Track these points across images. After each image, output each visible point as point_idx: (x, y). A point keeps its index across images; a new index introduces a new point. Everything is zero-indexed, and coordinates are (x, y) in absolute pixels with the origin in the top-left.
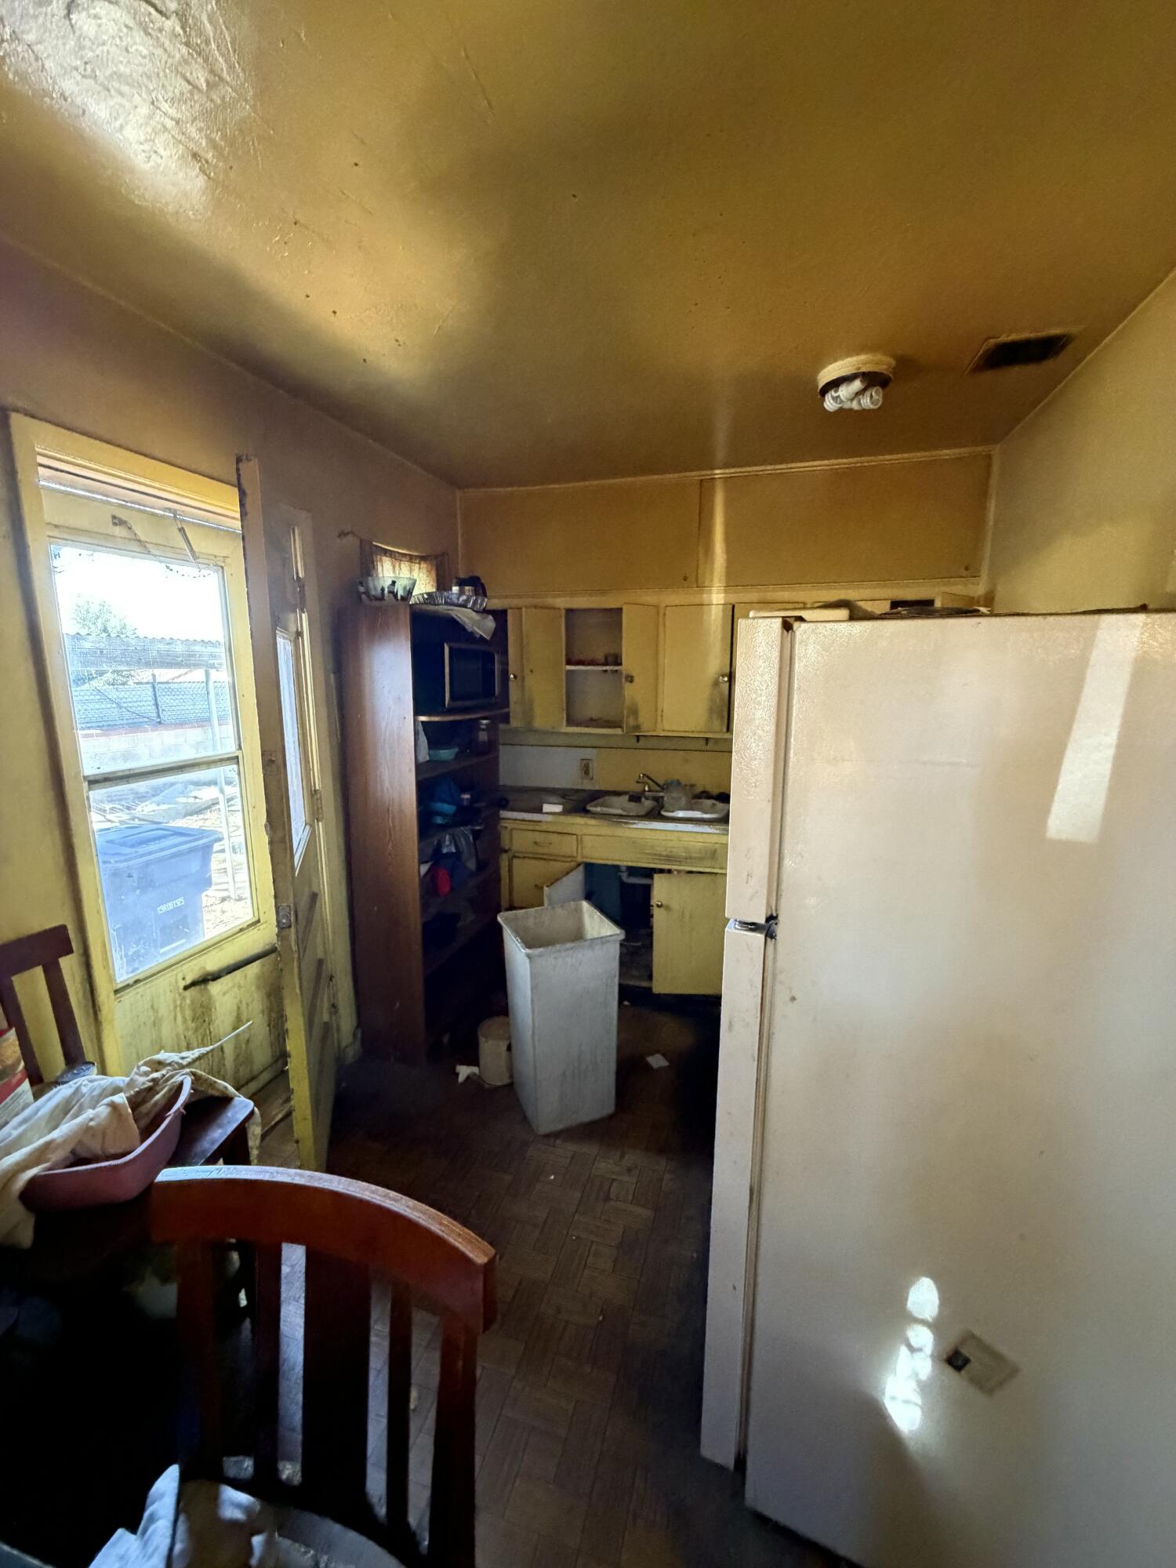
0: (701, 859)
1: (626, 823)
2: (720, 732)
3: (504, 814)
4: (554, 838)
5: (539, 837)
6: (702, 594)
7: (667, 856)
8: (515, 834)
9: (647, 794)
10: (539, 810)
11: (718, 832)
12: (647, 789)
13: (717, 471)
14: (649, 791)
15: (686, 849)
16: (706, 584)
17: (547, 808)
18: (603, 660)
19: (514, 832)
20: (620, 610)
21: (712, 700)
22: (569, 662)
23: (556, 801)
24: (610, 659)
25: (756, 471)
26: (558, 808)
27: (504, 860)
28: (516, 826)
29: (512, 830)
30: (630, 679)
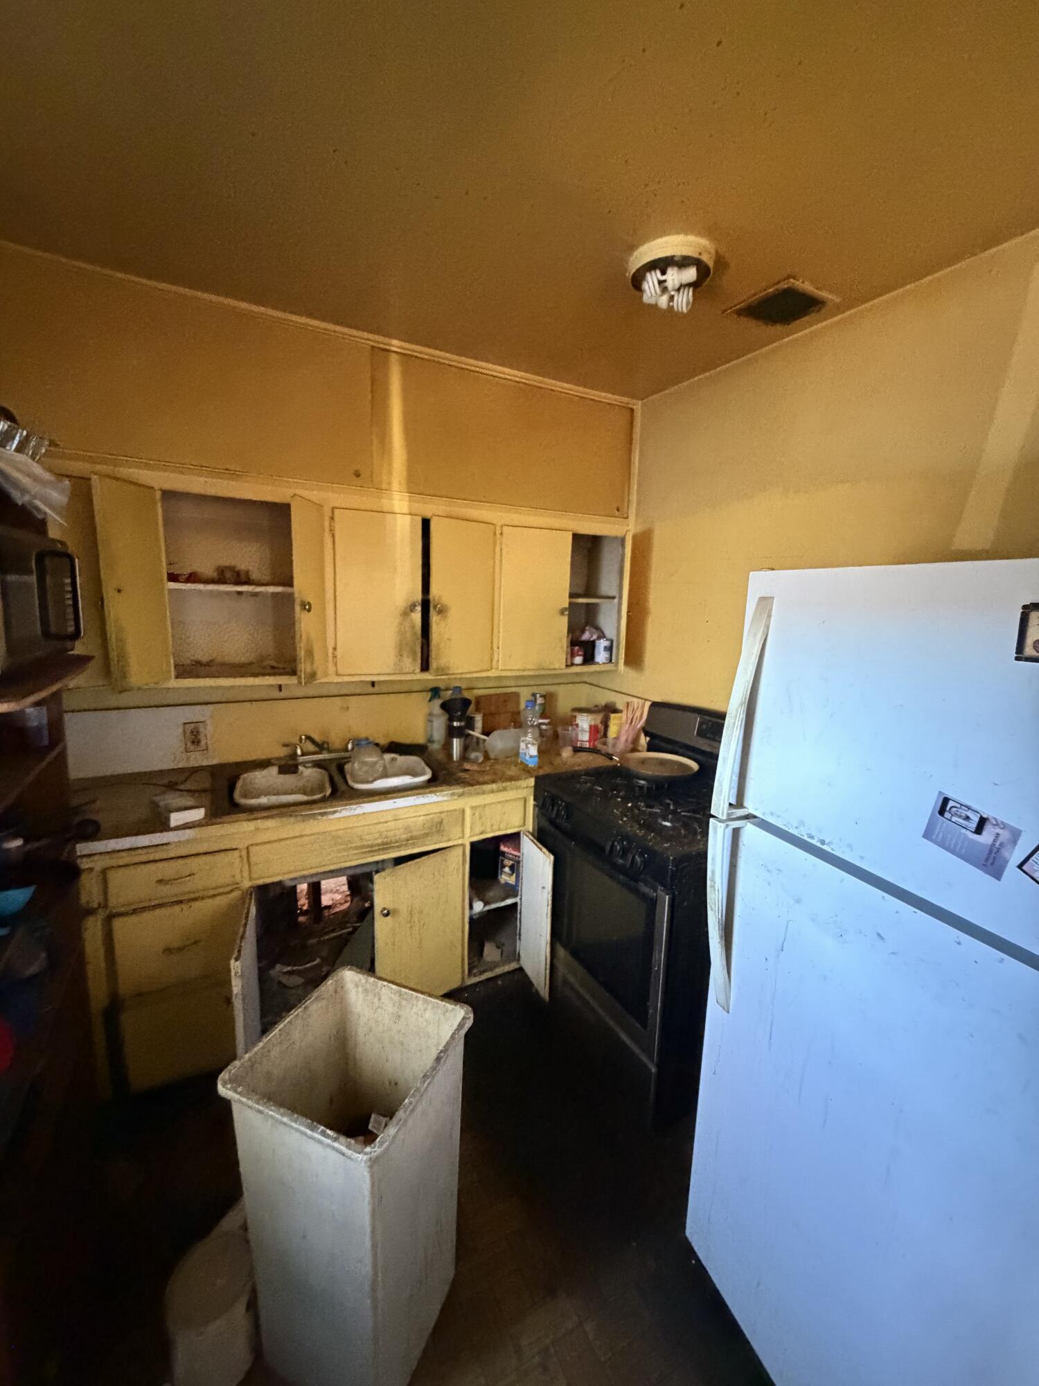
0: (426, 835)
1: (323, 814)
2: (413, 673)
3: (82, 848)
4: (194, 864)
5: (168, 870)
6: (382, 498)
7: (383, 844)
8: (115, 878)
9: (301, 759)
10: (164, 826)
11: (445, 798)
12: (299, 752)
13: (395, 342)
14: (303, 754)
15: (407, 828)
16: (384, 486)
17: (176, 819)
18: (215, 575)
19: (112, 875)
20: (287, 507)
21: (401, 633)
22: (173, 578)
23: (190, 803)
24: (228, 575)
25: (439, 357)
26: (198, 814)
27: (93, 930)
28: (114, 862)
29: (104, 872)
30: (306, 607)
